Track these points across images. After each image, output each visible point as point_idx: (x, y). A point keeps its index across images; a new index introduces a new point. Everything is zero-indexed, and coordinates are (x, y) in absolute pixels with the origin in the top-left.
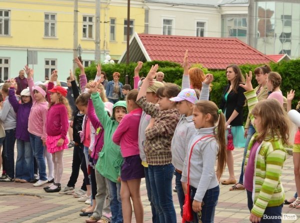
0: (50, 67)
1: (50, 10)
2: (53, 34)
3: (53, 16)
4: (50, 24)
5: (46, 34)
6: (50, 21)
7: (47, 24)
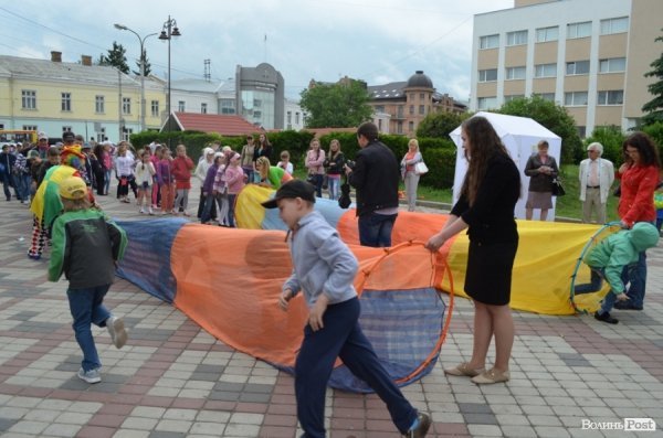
0: (101, 133)
1: (100, 93)
2: (102, 110)
3: (102, 98)
4: (100, 104)
5: (97, 110)
6: (100, 101)
7: (97, 104)
